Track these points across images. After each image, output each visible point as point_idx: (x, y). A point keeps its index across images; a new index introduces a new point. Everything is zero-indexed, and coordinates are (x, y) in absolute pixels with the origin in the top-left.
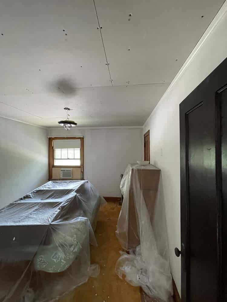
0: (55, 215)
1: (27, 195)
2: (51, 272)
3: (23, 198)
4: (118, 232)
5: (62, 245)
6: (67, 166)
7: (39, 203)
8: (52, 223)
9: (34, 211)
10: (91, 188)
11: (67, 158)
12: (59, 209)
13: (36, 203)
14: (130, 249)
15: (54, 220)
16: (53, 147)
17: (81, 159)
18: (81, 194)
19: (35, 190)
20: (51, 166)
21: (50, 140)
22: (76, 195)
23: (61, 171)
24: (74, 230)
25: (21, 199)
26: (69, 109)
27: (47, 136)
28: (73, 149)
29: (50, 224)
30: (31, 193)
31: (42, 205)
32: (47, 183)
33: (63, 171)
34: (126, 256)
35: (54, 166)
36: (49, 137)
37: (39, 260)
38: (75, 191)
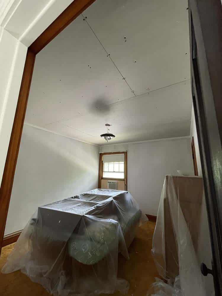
0: (89, 211)
1: (77, 196)
2: (80, 261)
3: (74, 197)
4: (154, 251)
5: (91, 239)
6: (113, 178)
7: (82, 201)
8: (85, 215)
9: (77, 206)
10: (131, 200)
11: (113, 171)
12: (94, 207)
13: (80, 201)
14: (169, 278)
15: (87, 214)
16: (102, 161)
17: (124, 172)
18: (119, 202)
19: (84, 193)
20: (100, 178)
21: (101, 155)
22: (112, 200)
23: (108, 182)
24: (103, 228)
25: (72, 198)
26: (109, 125)
27: (99, 152)
28: (118, 163)
29: (84, 216)
30: (80, 195)
31: (84, 203)
32: (94, 190)
33: (110, 182)
34: (161, 284)
35: (102, 178)
36: (100, 153)
37: (73, 245)
38: (113, 198)
